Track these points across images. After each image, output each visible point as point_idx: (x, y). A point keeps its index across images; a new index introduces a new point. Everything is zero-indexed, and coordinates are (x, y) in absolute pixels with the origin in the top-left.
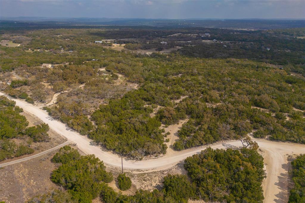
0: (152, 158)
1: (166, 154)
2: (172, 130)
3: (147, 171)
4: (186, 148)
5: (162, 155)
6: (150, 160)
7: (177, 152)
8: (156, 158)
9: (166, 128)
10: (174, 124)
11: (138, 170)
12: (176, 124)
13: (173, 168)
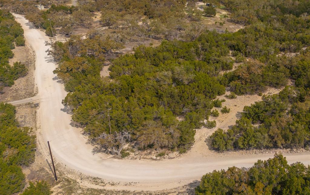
0: (150, 156)
1: (184, 154)
2: (238, 105)
3: (113, 185)
4: (236, 147)
5: (176, 153)
6: (142, 161)
7: (213, 153)
8: (158, 158)
9: (229, 100)
10: (251, 94)
11: (95, 180)
12: (256, 95)
13: (173, 191)
